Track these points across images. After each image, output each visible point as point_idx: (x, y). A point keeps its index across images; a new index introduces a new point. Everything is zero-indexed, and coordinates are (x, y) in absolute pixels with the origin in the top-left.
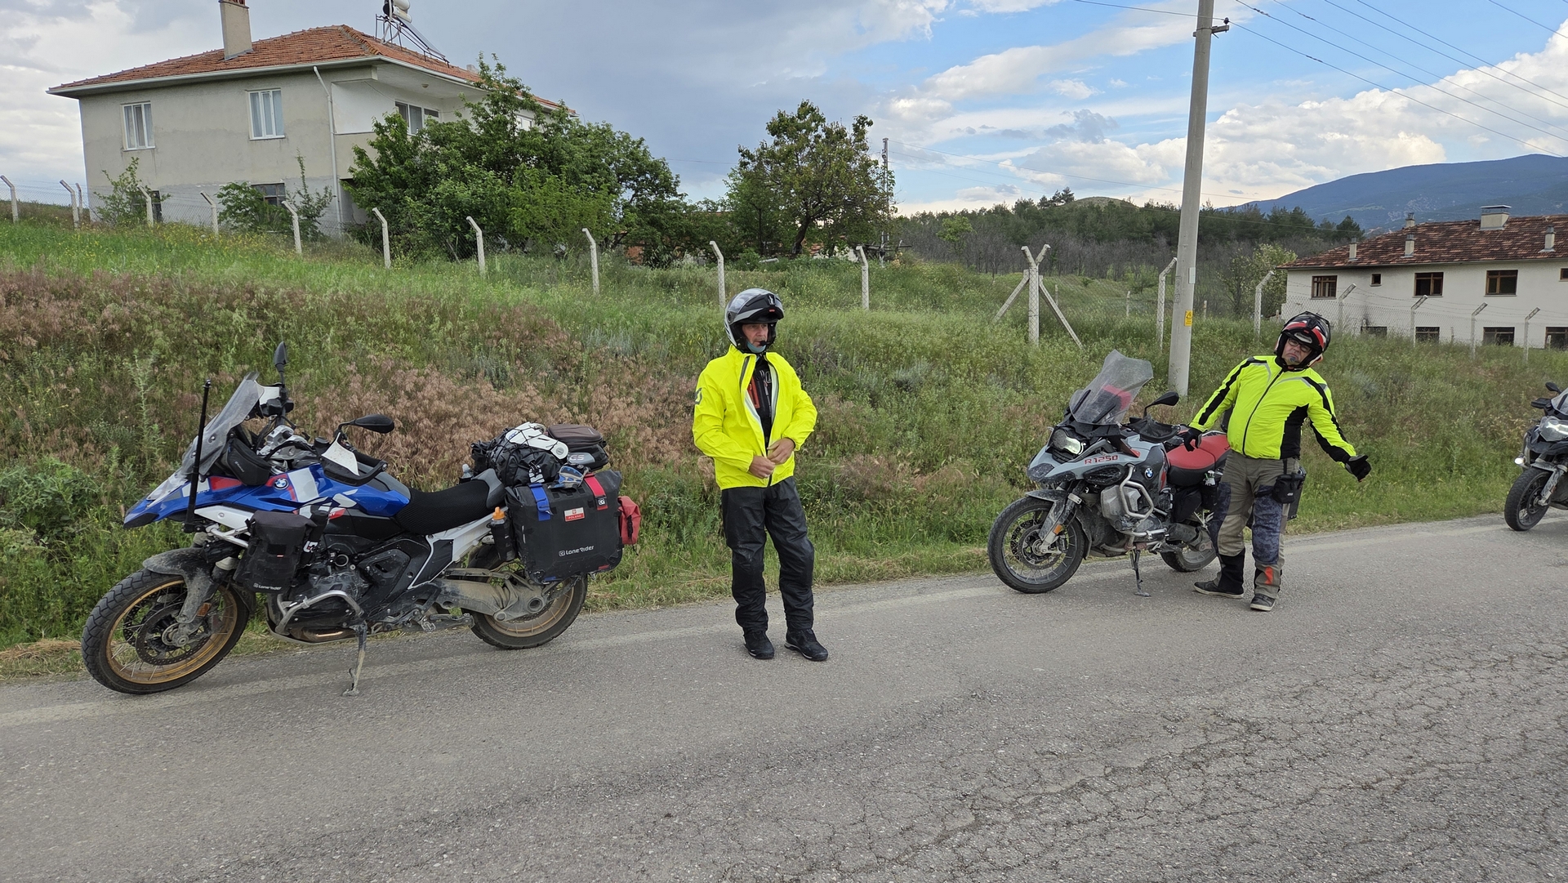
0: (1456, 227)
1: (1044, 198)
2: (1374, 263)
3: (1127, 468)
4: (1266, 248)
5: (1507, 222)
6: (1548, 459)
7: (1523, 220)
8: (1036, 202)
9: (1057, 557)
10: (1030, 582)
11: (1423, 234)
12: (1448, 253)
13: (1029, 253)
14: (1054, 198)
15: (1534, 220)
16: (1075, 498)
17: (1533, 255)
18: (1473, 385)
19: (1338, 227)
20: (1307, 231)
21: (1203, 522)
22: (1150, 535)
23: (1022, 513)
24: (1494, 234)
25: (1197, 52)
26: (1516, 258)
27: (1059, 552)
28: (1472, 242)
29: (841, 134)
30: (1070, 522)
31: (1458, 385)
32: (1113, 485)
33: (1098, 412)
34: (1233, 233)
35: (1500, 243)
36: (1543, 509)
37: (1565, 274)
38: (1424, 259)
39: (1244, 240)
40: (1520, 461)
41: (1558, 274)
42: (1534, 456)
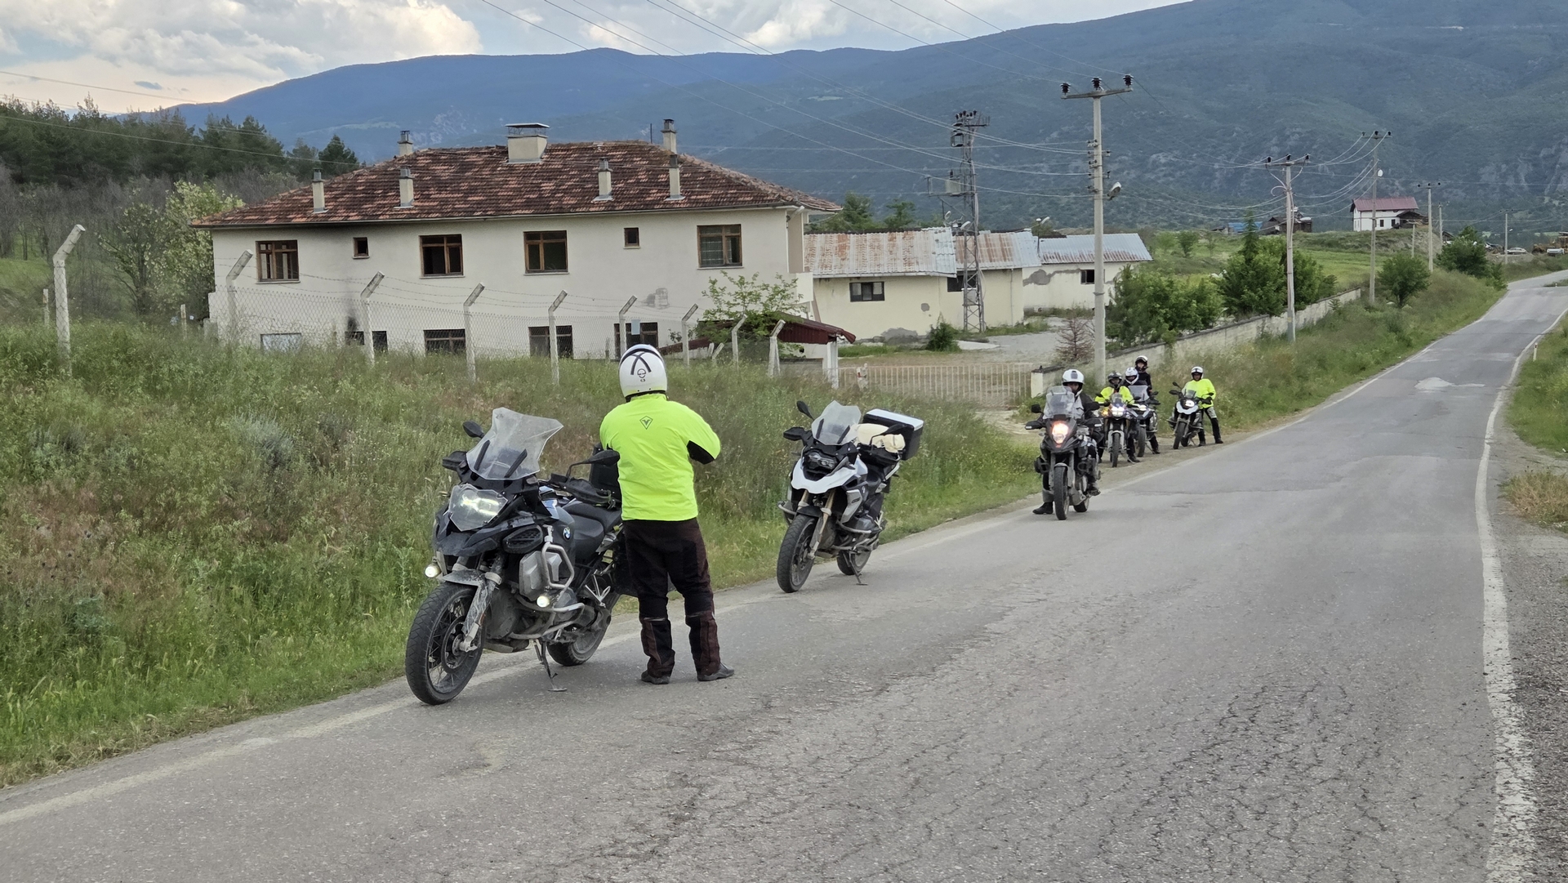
0: (473, 158)
2: (354, 217)
5: (546, 151)
7: (567, 148)
11: (426, 168)
12: (466, 202)
15: (584, 149)
17: (584, 207)
19: (323, 156)
20: (271, 160)
24: (528, 169)
26: (561, 212)
28: (498, 183)
35: (538, 186)
36: (472, 659)
37: (632, 237)
38: (430, 211)
39: (158, 175)
40: (431, 571)
41: (621, 237)
42: (450, 560)
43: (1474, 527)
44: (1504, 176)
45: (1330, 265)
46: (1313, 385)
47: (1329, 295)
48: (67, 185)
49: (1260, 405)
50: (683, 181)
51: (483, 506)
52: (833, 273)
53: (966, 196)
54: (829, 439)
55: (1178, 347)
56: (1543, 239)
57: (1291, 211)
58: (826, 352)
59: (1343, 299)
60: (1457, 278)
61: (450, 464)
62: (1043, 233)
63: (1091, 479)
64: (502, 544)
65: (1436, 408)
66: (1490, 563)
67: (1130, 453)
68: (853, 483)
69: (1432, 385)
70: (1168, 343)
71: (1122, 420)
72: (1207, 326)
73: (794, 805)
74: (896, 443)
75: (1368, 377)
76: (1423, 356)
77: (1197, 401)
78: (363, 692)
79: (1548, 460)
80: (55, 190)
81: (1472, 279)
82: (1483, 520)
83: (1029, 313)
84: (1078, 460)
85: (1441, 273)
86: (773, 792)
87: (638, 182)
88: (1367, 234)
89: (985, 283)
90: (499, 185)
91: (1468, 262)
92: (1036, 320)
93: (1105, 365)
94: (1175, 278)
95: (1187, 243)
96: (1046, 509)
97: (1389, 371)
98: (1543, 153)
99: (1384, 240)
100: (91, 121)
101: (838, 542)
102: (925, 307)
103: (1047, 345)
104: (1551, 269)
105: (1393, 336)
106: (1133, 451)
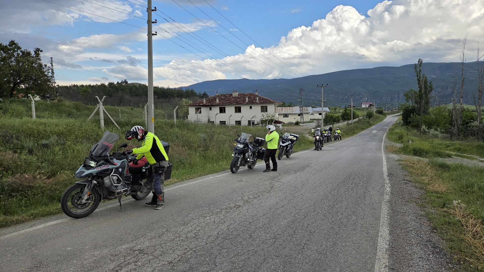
0: (227, 95)
1: (118, 82)
2: (210, 104)
3: (112, 170)
4: (184, 100)
5: (238, 95)
6: (239, 154)
7: (241, 94)
8: (115, 83)
9: (90, 203)
10: (79, 214)
11: (220, 97)
12: (226, 102)
13: (98, 99)
14: (121, 82)
15: (243, 94)
16: (95, 182)
17: (244, 103)
18: (229, 136)
19: (203, 95)
20: (195, 95)
21: (142, 183)
22: (122, 190)
23: (74, 190)
24: (235, 97)
25: (148, 40)
26: (240, 104)
27: (90, 201)
29: (29, 54)
30: (94, 190)
31: (226, 136)
32: (107, 176)
33: (101, 151)
34: (176, 95)
35: (237, 100)
36: (239, 167)
37: (251, 108)
38: (221, 103)
39: (179, 97)
40: (233, 155)
41: (249, 107)
42: (236, 153)
43: (381, 153)
44: (386, 99)
45: (359, 113)
46: (356, 131)
47: (358, 117)
48: (165, 99)
49: (347, 134)
50: (259, 99)
51: (241, 146)
52: (281, 113)
53: (301, 102)
54: (285, 138)
55: (334, 125)
56: (393, 109)
57: (352, 104)
58: (280, 125)
59: (360, 118)
60: (378, 115)
61: (236, 140)
62: (313, 107)
63: (322, 145)
64: (243, 151)
65: (375, 135)
66: (384, 158)
67: (327, 141)
68: (289, 144)
69: (375, 132)
70: (333, 125)
71: (326, 136)
72: (339, 122)
73: (287, 187)
74: (295, 139)
75: (364, 130)
76: (373, 127)
77: (338, 133)
78: (223, 172)
79: (393, 143)
80: (163, 100)
81: (381, 115)
82: (383, 152)
83: (311, 119)
84: (320, 142)
85: (376, 114)
86: (283, 185)
87: (252, 99)
88: (364, 108)
89: (304, 115)
90: (231, 100)
91: (380, 112)
92: (312, 121)
93: (323, 128)
94: (334, 114)
95: (335, 109)
96: (315, 149)
97: (368, 129)
98: (393, 95)
99: (367, 109)
100: (169, 89)
101: (286, 153)
102: (295, 118)
103: (314, 124)
104: (394, 114)
105: (368, 124)
106: (328, 141)
